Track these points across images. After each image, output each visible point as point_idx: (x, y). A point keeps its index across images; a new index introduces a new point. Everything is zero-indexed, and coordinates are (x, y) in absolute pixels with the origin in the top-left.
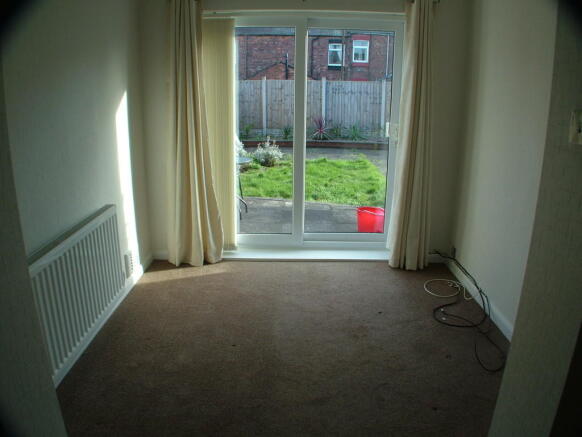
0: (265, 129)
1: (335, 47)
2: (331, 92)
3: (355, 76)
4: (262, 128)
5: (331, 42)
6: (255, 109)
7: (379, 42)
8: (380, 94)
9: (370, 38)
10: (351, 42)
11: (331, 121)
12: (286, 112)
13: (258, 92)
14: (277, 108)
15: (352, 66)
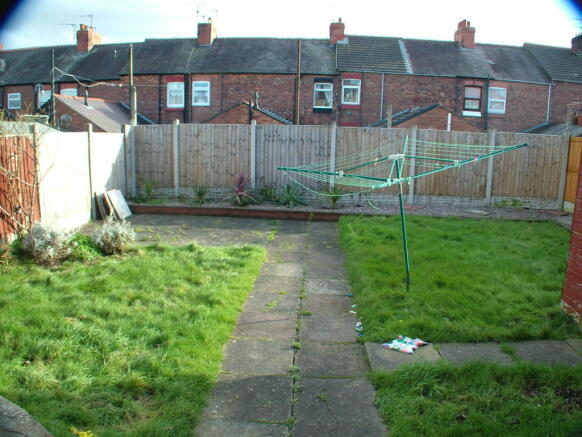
0: (177, 188)
1: (322, 87)
2: (263, 139)
3: (346, 120)
4: (173, 186)
5: (316, 81)
6: (165, 162)
7: (372, 81)
8: (329, 142)
9: (362, 76)
10: (340, 81)
11: (263, 178)
12: (204, 165)
13: (169, 139)
14: (192, 160)
15: (341, 108)
